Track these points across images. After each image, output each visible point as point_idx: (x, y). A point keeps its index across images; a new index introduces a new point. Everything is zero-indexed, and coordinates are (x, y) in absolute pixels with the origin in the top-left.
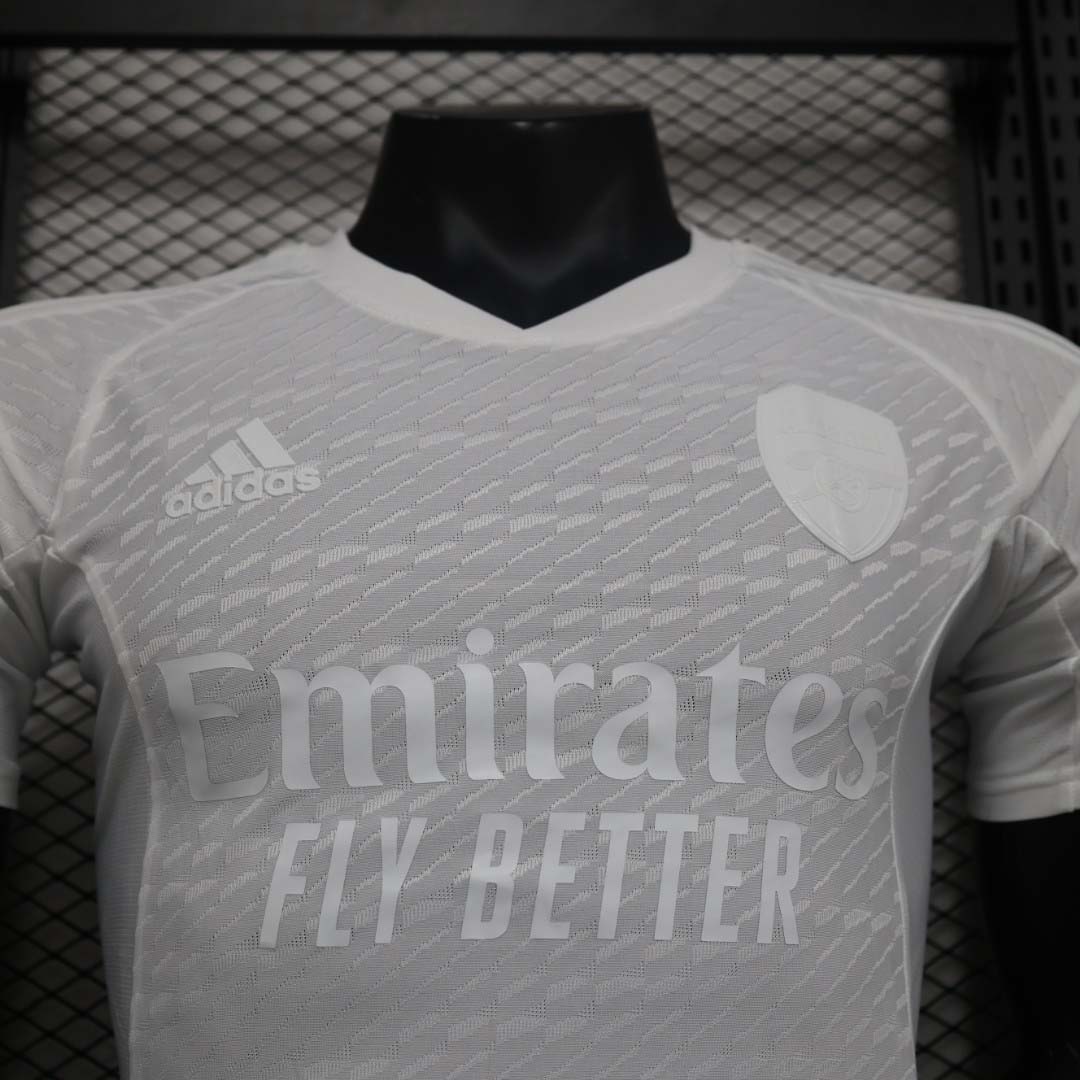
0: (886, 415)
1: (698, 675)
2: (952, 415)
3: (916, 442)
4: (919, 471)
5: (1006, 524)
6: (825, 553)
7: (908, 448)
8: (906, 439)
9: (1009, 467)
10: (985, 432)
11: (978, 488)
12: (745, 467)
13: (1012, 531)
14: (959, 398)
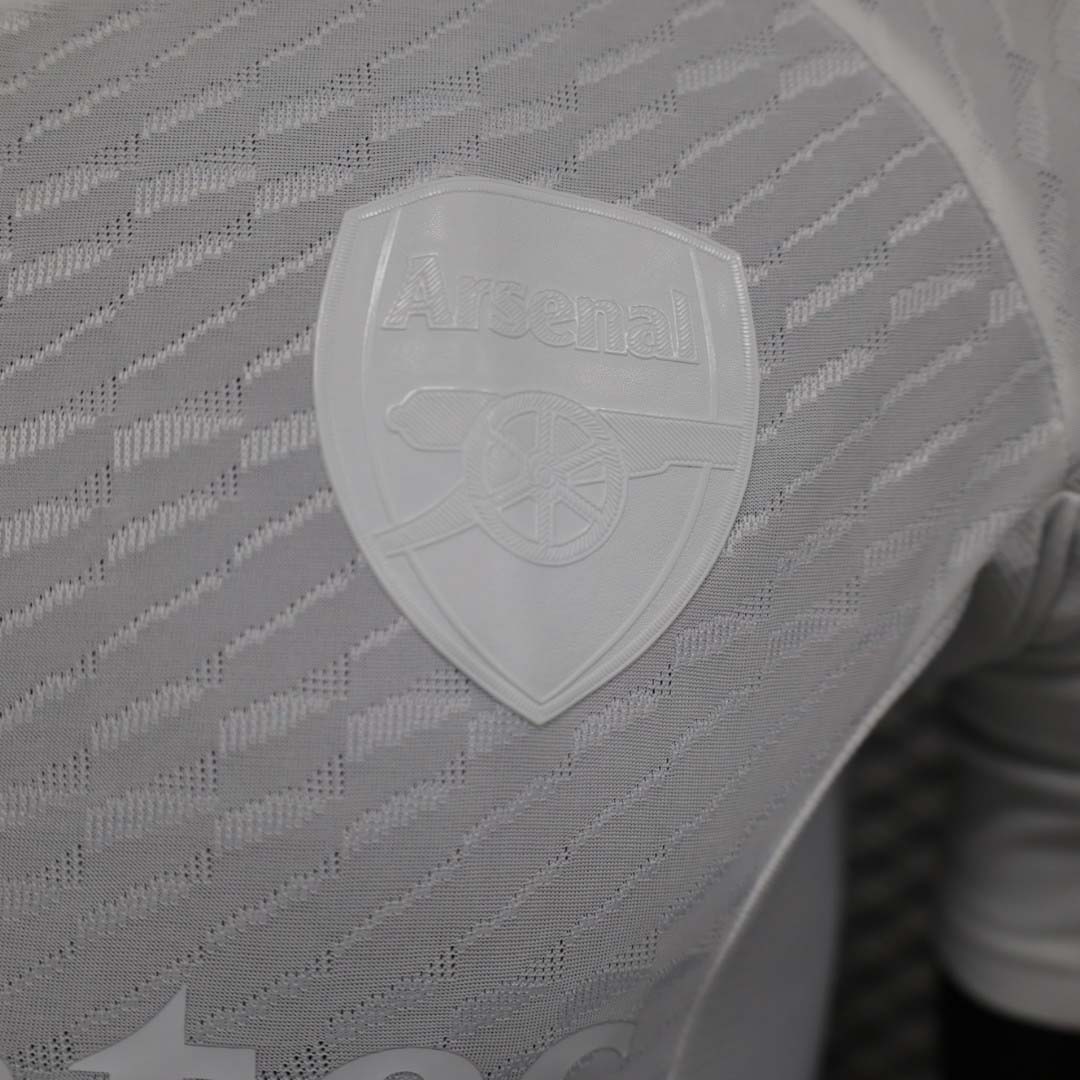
0: (723, 237)
1: (76, 1067)
2: (913, 226)
3: (799, 315)
4: (795, 401)
5: (1021, 526)
6: (463, 703)
7: (771, 335)
8: (767, 305)
9: (1048, 369)
10: (999, 271)
11: (954, 434)
12: (263, 448)
13: (1036, 536)
14: (942, 169)
